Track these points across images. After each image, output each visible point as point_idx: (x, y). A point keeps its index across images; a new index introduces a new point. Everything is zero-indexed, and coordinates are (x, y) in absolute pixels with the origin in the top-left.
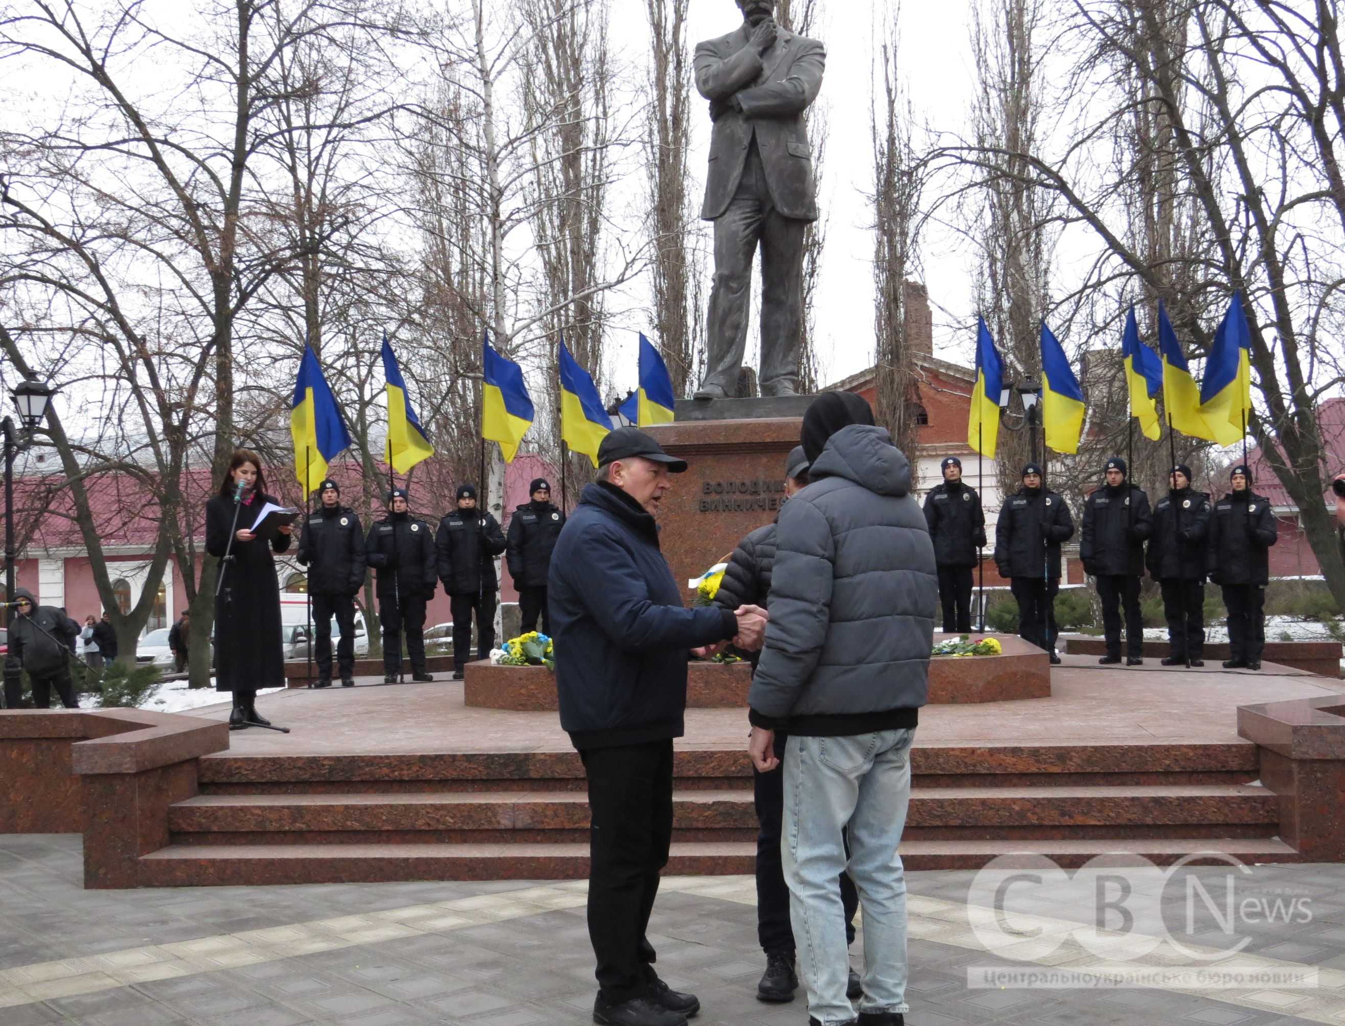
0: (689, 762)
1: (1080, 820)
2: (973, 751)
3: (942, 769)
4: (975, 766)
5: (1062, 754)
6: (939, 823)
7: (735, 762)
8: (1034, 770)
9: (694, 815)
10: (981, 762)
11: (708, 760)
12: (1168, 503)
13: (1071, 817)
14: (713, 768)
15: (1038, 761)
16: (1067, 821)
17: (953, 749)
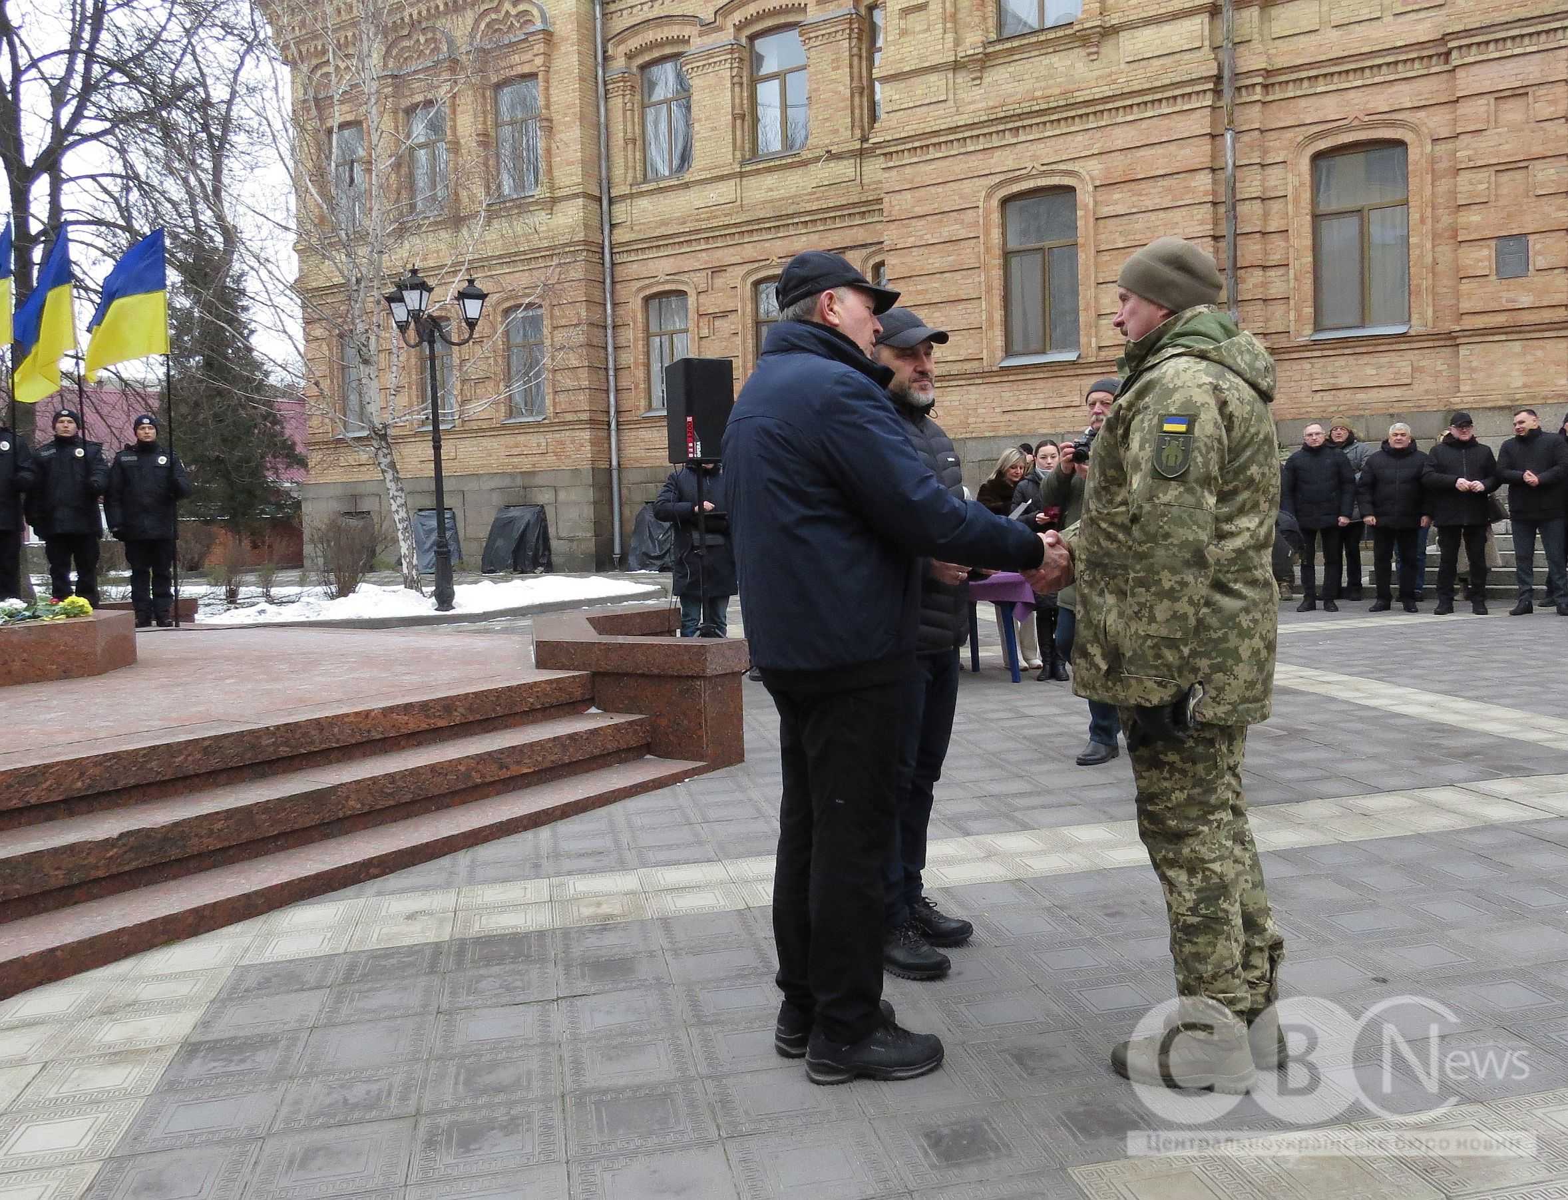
0: (9, 786)
1: (515, 770)
2: (367, 714)
3: (338, 741)
4: (369, 731)
5: (448, 705)
6: (392, 803)
7: (82, 774)
8: (424, 726)
9: (92, 860)
10: (375, 726)
11: (41, 779)
12: (53, 451)
13: (508, 768)
14: (49, 790)
15: (427, 717)
16: (504, 774)
17: (347, 715)
